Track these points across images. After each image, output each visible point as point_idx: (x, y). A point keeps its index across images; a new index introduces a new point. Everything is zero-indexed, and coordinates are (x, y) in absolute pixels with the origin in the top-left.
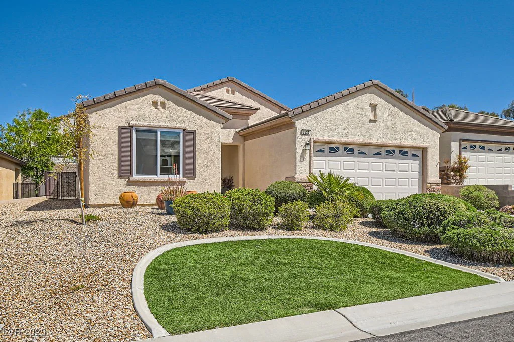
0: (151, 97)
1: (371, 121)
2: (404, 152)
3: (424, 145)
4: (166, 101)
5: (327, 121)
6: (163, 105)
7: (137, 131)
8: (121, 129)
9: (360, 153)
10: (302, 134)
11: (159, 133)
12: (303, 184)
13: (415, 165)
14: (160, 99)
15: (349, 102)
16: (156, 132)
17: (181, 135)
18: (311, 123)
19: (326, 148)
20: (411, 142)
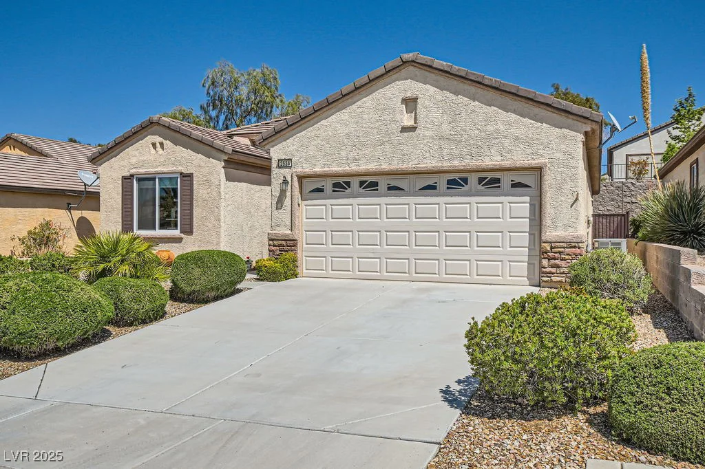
0: (151, 139)
1: (404, 129)
2: (490, 181)
3: (535, 162)
4: (164, 141)
5: (320, 142)
6: (162, 144)
7: (139, 180)
8: (124, 178)
9: (390, 189)
10: (279, 167)
11: (157, 180)
12: (280, 242)
13: (521, 205)
14: (157, 139)
15: (359, 103)
16: (154, 179)
17: (179, 179)
18: (295, 147)
19: (328, 185)
20: (500, 158)
